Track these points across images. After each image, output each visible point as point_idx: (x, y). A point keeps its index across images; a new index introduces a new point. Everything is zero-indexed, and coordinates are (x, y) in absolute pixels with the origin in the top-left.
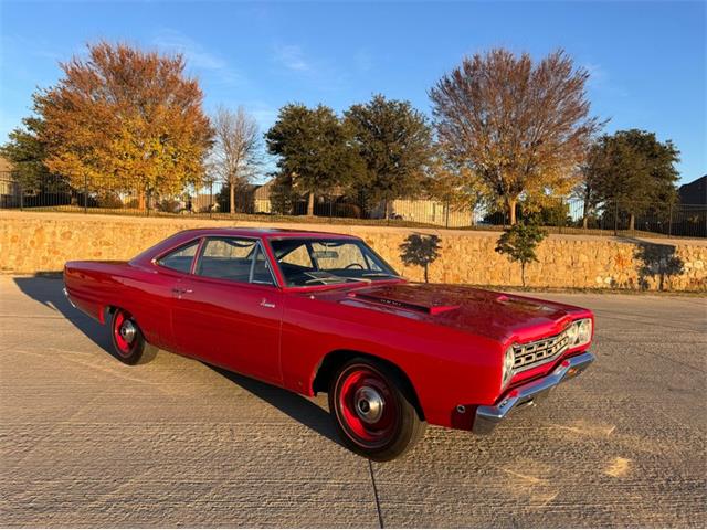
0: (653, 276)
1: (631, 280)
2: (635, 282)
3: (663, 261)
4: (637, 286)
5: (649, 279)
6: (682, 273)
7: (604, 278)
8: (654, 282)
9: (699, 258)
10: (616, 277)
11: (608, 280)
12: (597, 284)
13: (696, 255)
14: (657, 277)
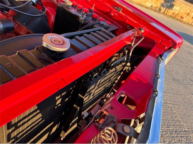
0: (164, 8)
1: (157, 7)
2: (158, 8)
3: (169, 4)
4: (158, 10)
5: (162, 8)
6: (172, 9)
7: (149, 3)
8: (163, 9)
9: (179, 6)
10: (153, 4)
11: (150, 5)
12: (146, 5)
13: (179, 5)
14: (165, 8)
